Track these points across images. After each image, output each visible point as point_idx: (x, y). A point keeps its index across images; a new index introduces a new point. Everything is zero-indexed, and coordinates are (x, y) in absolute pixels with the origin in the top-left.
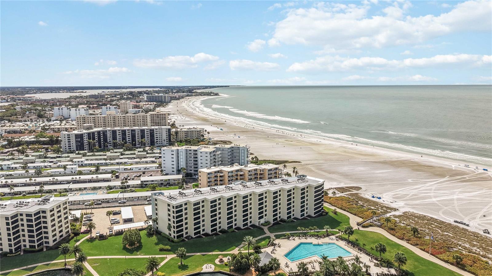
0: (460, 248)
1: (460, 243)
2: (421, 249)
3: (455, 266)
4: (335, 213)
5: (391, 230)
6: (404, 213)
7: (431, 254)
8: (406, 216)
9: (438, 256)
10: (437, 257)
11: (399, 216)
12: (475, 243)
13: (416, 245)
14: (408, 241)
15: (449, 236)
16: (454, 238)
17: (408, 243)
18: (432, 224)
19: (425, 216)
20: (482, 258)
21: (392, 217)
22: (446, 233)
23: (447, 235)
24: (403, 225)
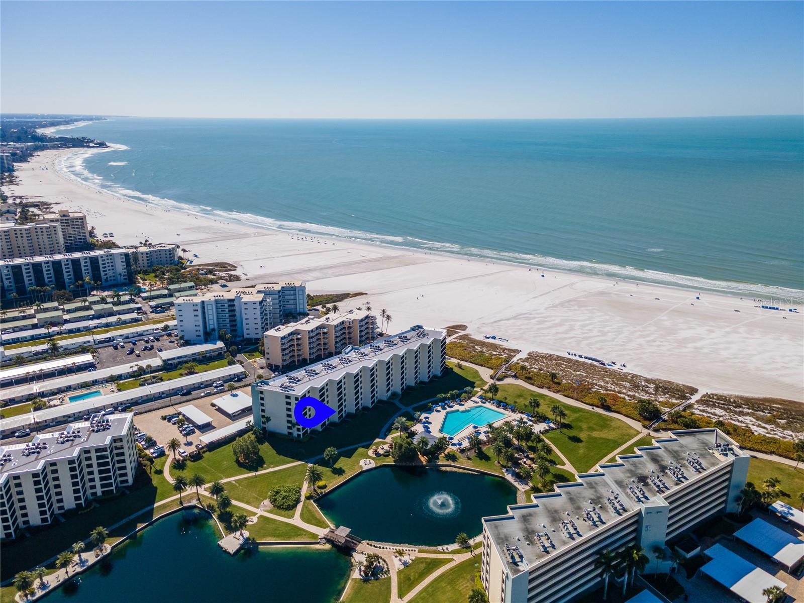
0: (597, 387)
1: (595, 381)
2: (564, 396)
3: (601, 408)
4: (460, 367)
5: (528, 379)
6: (529, 354)
7: (576, 400)
8: (533, 357)
9: (583, 400)
10: (582, 402)
11: (526, 360)
12: (607, 379)
13: (558, 392)
14: (549, 388)
15: (582, 375)
16: (587, 377)
17: (550, 391)
18: (561, 364)
19: (551, 355)
20: (619, 395)
21: (519, 361)
22: (578, 373)
23: (580, 374)
24: (535, 370)
